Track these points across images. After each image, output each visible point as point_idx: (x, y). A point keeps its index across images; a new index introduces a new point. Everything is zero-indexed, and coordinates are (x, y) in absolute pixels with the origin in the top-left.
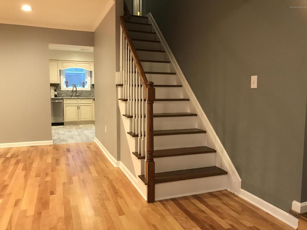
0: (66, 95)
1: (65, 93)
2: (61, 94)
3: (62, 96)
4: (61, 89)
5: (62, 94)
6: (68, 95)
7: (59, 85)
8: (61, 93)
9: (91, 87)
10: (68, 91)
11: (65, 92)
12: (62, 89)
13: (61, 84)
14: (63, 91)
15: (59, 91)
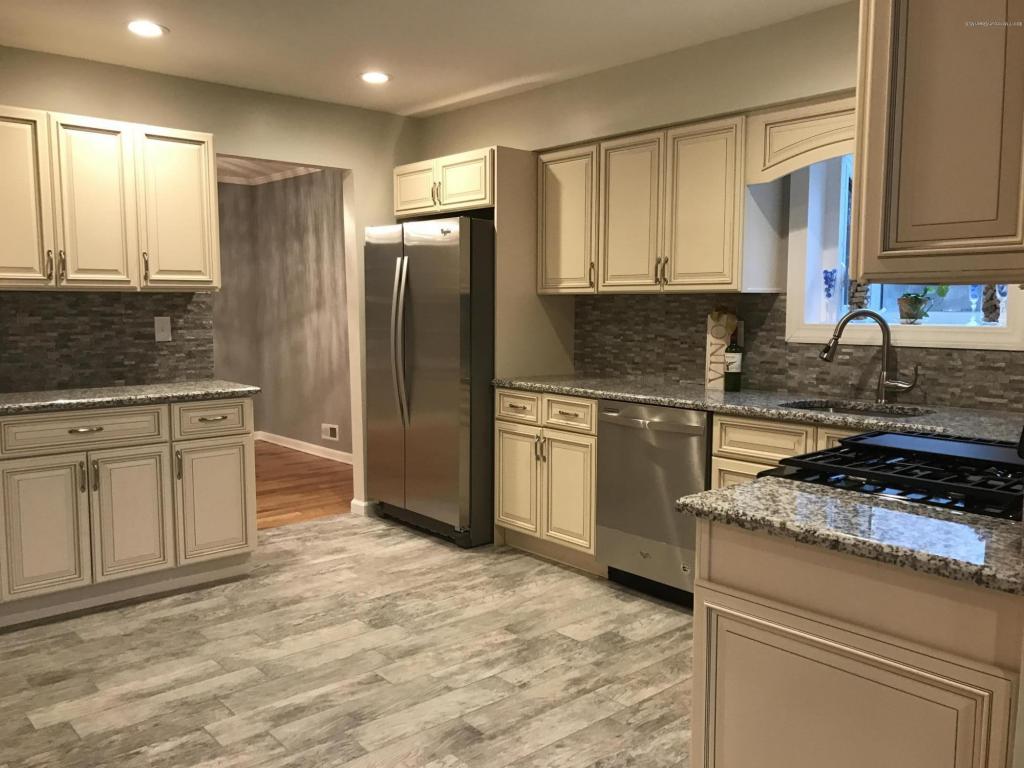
0: (821, 380)
1: (809, 363)
2: (781, 372)
3: (792, 384)
4: (783, 331)
5: (791, 373)
6: (832, 383)
7: (777, 304)
8: (782, 364)
11: (811, 354)
12: (794, 334)
13: (785, 294)
14: (800, 352)
15: (773, 347)
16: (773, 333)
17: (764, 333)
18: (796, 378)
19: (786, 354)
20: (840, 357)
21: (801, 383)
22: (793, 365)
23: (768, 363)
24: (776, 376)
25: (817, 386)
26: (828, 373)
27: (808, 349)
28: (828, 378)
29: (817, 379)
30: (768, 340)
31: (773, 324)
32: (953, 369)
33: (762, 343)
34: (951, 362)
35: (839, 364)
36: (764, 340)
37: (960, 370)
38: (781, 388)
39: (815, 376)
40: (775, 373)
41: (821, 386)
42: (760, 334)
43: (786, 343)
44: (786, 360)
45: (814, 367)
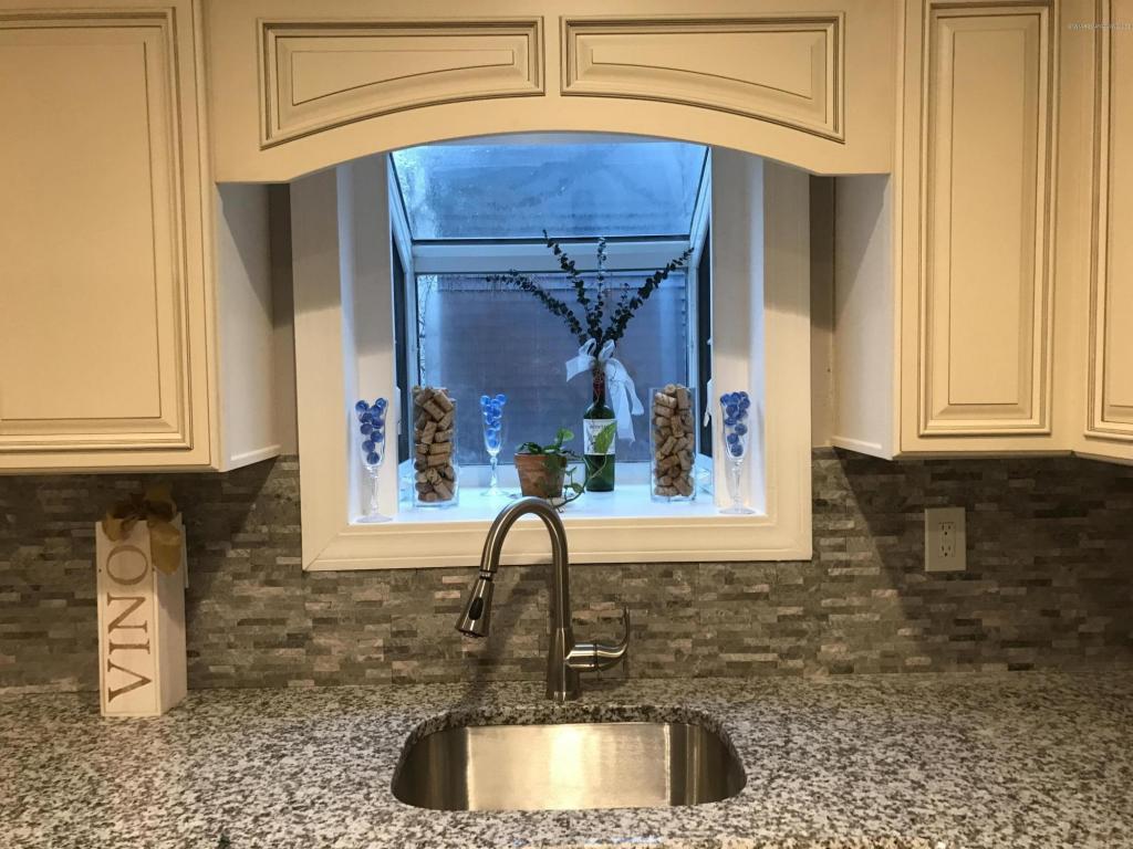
0: (395, 651)
1: (368, 614)
2: (295, 640)
3: (324, 666)
4: (294, 544)
5: (321, 640)
6: (425, 655)
7: (272, 484)
8: (295, 623)
9: (819, 505)
10: (419, 580)
11: (371, 593)
12: (322, 551)
13: (296, 458)
14: (342, 589)
15: (270, 583)
16: (267, 552)
17: (244, 553)
18: (334, 651)
19: (305, 598)
20: (439, 595)
21: (348, 664)
22: (324, 622)
23: (258, 622)
24: (282, 651)
25: (388, 664)
26: (413, 634)
27: (360, 583)
28: (413, 644)
29: (387, 650)
30: (255, 568)
31: (265, 529)
32: (676, 602)
33: (238, 576)
34: (673, 590)
35: (438, 610)
36: (246, 568)
37: (688, 605)
38: (299, 677)
39: (380, 643)
40: (280, 645)
41: (397, 665)
42: (232, 554)
43: (305, 574)
44: (307, 613)
45: (378, 622)
